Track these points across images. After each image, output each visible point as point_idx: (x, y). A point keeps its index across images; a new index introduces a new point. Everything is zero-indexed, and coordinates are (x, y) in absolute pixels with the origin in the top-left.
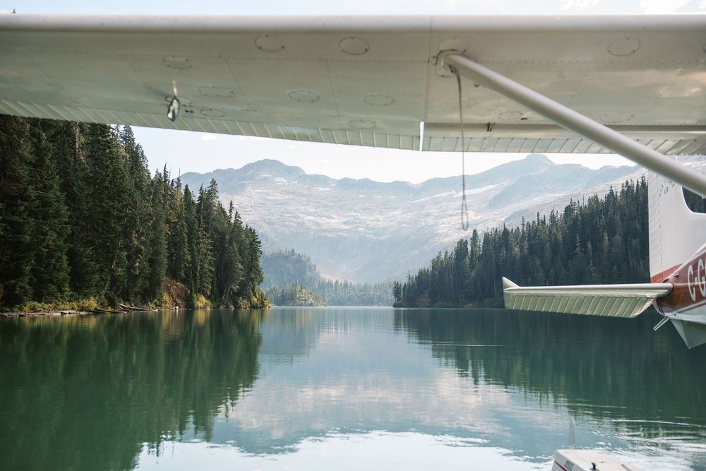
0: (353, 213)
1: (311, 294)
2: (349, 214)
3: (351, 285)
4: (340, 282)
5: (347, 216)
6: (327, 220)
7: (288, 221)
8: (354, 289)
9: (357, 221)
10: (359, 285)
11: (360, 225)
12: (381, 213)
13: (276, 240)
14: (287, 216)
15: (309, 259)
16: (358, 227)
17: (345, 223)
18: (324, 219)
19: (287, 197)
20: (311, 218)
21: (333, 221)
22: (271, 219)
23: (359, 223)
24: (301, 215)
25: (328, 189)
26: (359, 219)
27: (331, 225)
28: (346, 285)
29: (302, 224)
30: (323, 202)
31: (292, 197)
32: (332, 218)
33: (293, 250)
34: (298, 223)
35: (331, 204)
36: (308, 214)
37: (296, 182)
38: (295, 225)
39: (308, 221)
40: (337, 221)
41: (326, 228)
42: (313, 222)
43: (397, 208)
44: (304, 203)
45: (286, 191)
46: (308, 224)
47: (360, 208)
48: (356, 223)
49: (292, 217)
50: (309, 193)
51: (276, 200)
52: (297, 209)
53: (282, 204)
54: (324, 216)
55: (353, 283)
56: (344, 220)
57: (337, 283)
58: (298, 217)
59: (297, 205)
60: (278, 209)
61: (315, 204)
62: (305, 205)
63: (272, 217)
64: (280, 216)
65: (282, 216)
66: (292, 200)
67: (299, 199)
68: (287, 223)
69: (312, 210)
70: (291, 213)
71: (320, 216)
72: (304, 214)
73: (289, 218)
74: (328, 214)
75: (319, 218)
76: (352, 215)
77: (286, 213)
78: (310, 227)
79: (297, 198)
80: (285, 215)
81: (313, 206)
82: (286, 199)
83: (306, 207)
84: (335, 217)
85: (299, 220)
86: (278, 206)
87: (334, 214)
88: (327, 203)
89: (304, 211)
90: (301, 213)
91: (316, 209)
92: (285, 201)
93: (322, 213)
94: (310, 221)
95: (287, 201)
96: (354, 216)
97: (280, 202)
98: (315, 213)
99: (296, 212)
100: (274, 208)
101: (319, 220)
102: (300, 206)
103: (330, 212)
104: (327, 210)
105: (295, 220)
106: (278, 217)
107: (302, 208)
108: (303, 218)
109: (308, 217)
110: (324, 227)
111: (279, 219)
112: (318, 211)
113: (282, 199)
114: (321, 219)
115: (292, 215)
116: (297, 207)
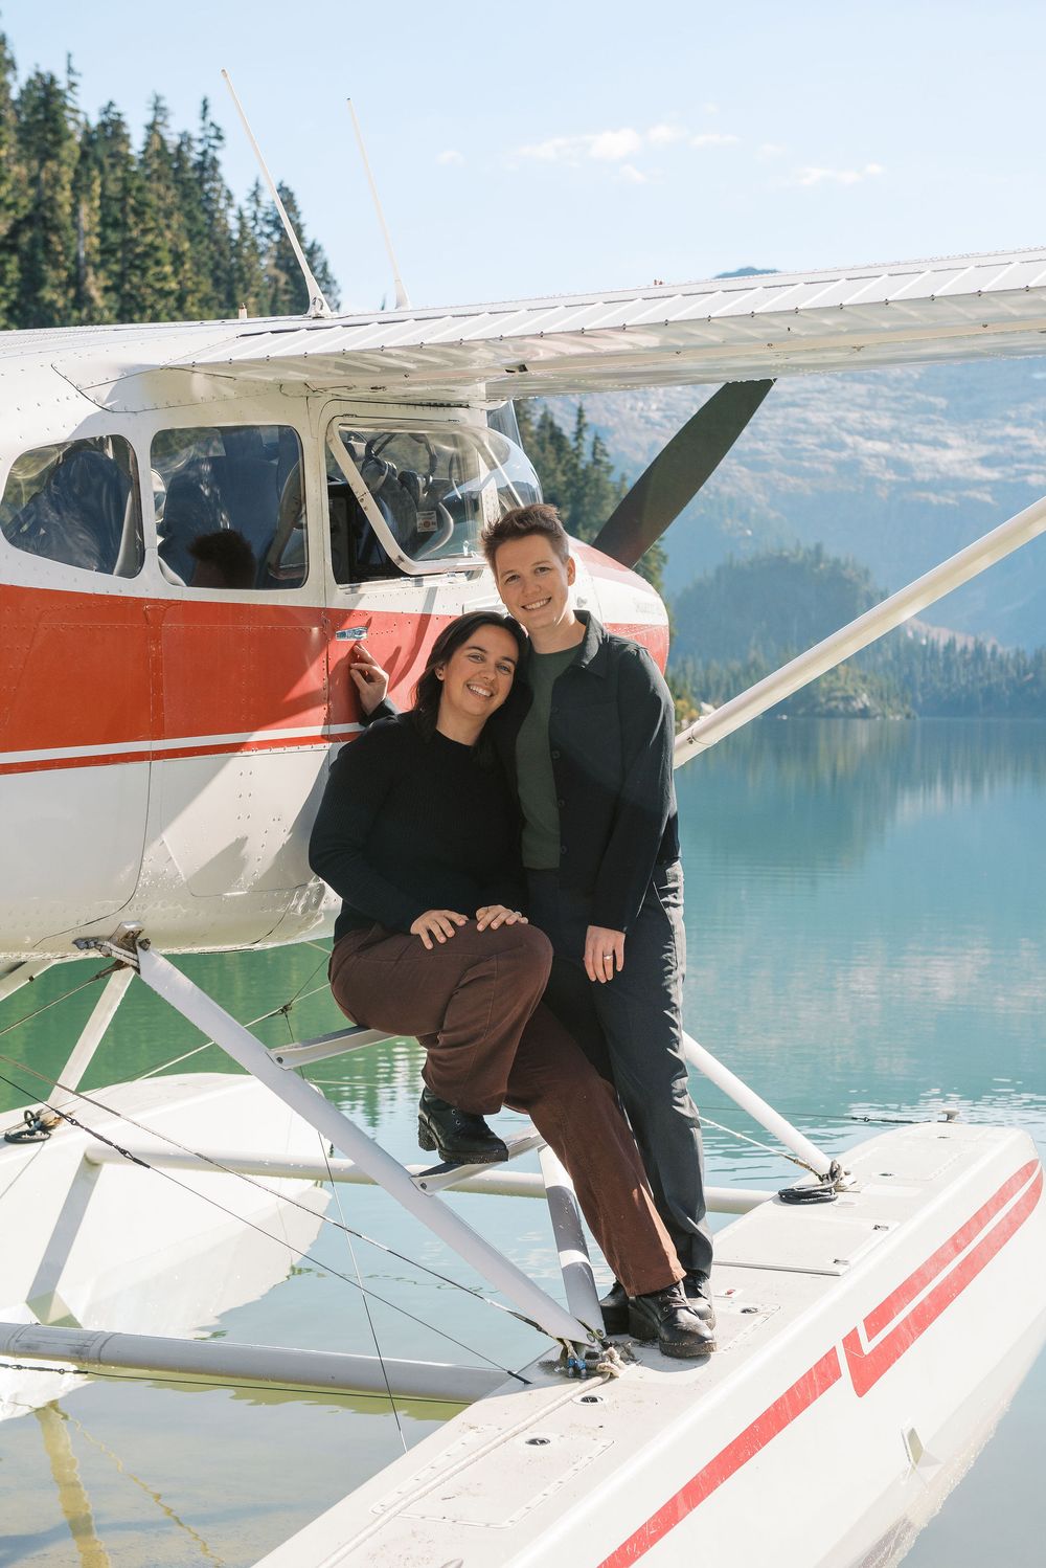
0: (1010, 430)
1: (864, 679)
2: (998, 433)
3: (994, 652)
4: (959, 647)
5: (992, 441)
6: (928, 453)
7: (810, 459)
8: (1002, 666)
9: (1026, 454)
10: (1018, 654)
11: (1033, 467)
13: (773, 515)
14: (807, 441)
15: (867, 572)
16: (1028, 473)
17: (986, 462)
18: (916, 446)
20: (881, 447)
21: (949, 455)
22: (758, 452)
23: (1031, 461)
24: (849, 440)
26: (1029, 447)
27: (942, 468)
28: (979, 651)
29: (851, 467)
30: (921, 396)
32: (946, 446)
33: (819, 547)
34: (840, 465)
35: (941, 402)
36: (869, 434)
38: (831, 469)
39: (871, 456)
40: (961, 455)
41: (927, 476)
42: (887, 458)
44: (859, 400)
46: (871, 465)
47: (1034, 414)
48: (1020, 461)
49: (822, 446)
52: (839, 421)
53: (793, 404)
54: (920, 441)
55: (1000, 650)
56: (985, 450)
57: (950, 646)
58: (842, 446)
59: (837, 408)
60: (779, 422)
61: (893, 405)
62: (861, 406)
63: (760, 446)
64: (786, 441)
65: (791, 442)
66: (822, 391)
67: (844, 388)
68: (806, 464)
69: (886, 423)
70: (818, 433)
71: (909, 442)
72: (860, 434)
73: (812, 447)
74: (932, 434)
75: (905, 446)
76: (1008, 437)
77: (805, 433)
78: (879, 475)
79: (839, 385)
80: (801, 438)
81: (887, 409)
82: (807, 391)
83: (867, 413)
84: (953, 439)
85: (844, 455)
86: (781, 413)
87: (951, 435)
88: (932, 399)
89: (860, 427)
90: (850, 432)
91: (897, 418)
92: (803, 395)
93: (916, 430)
94: (876, 456)
95: (809, 395)
96: (1014, 439)
97: (788, 398)
98: (894, 430)
99: (835, 429)
100: (768, 418)
101: (906, 453)
102: (849, 410)
103: (939, 427)
104: (930, 422)
105: (832, 455)
106: (782, 445)
107: (854, 416)
108: (855, 448)
109: (870, 444)
110: (919, 476)
111: (782, 451)
112: (904, 425)
113: (791, 389)
114: (912, 448)
115: (824, 438)
116: (840, 413)
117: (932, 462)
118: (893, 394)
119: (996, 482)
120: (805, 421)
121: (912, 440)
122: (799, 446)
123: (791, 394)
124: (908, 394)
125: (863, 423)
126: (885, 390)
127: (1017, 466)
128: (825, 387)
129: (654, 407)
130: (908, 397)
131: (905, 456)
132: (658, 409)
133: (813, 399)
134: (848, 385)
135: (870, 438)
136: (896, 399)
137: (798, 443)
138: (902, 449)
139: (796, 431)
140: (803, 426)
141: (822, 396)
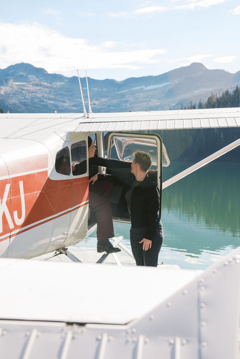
2: (76, 100)
5: (75, 101)
6: (62, 104)
7: (37, 104)
12: (97, 100)
14: (36, 100)
17: (74, 106)
18: (60, 103)
19: (36, 88)
20: (52, 102)
21: (66, 104)
22: (25, 102)
24: (45, 100)
25: (63, 83)
30: (60, 92)
31: (39, 88)
32: (66, 102)
34: (44, 105)
35: (64, 93)
36: (50, 99)
37: (42, 78)
39: (50, 104)
40: (69, 104)
41: (62, 109)
42: (53, 104)
43: (107, 96)
44: (47, 92)
45: (35, 84)
46: (50, 106)
49: (40, 101)
50: (50, 85)
51: (29, 90)
52: (43, 96)
53: (33, 92)
54: (60, 101)
56: (73, 104)
58: (44, 102)
59: (43, 94)
60: (30, 96)
61: (54, 93)
62: (48, 93)
63: (26, 101)
64: (32, 100)
65: (33, 100)
66: (39, 90)
67: (44, 89)
68: (36, 105)
69: (53, 97)
70: (39, 99)
71: (58, 101)
72: (48, 99)
73: (37, 102)
74: (63, 100)
75: (57, 102)
76: (78, 101)
77: (36, 98)
78: (52, 108)
79: (43, 89)
80: (35, 99)
81: (53, 94)
82: (36, 89)
83: (49, 95)
84: (67, 101)
85: (44, 103)
86: (31, 94)
87: (67, 100)
88: (62, 92)
89: (48, 98)
90: (45, 99)
91: (55, 96)
92: (35, 90)
93: (59, 99)
94: (51, 104)
95: (36, 91)
96: (80, 101)
97: (32, 91)
98: (55, 99)
99: (42, 98)
100: (28, 95)
101: (57, 103)
102: (45, 94)
103: (64, 98)
104: (62, 97)
105: (42, 103)
106: (31, 101)
107: (46, 95)
108: (47, 102)
109: (50, 101)
110: (60, 109)
111: (31, 102)
112: (57, 97)
113: (33, 89)
114: (58, 103)
115: (40, 100)
116: (43, 95)
117: (63, 105)
118: (55, 91)
119: (76, 110)
120: (36, 96)
121: (59, 101)
122: (35, 101)
123: (33, 90)
124: (57, 91)
125: (48, 97)
126: (53, 90)
127: (80, 107)
128: (40, 89)
129: (3, 91)
130: (57, 92)
131: (57, 104)
132: (3, 92)
133: (37, 91)
134: (45, 89)
135: (50, 100)
136: (55, 92)
137: (34, 101)
138: (56, 103)
139: (34, 98)
140: (35, 97)
141: (39, 91)
